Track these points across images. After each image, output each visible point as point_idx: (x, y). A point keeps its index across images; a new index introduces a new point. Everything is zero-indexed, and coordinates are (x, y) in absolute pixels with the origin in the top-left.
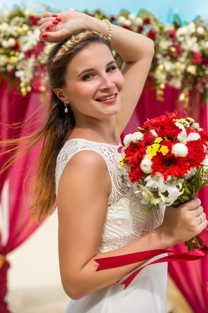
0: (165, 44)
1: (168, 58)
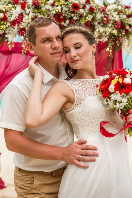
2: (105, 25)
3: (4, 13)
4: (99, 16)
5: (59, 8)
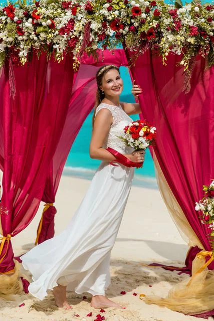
0: (167, 21)
1: (170, 31)
2: (174, 32)
3: (52, 19)
5: (117, 13)
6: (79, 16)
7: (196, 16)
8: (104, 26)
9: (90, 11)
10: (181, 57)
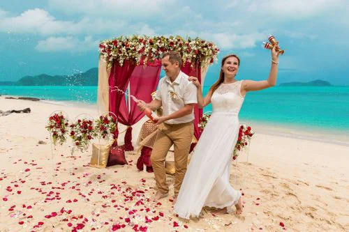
2: (188, 53)
3: (135, 47)
4: (185, 48)
5: (163, 44)
6: (147, 46)
7: (197, 45)
8: (158, 50)
9: (151, 43)
10: (191, 64)
